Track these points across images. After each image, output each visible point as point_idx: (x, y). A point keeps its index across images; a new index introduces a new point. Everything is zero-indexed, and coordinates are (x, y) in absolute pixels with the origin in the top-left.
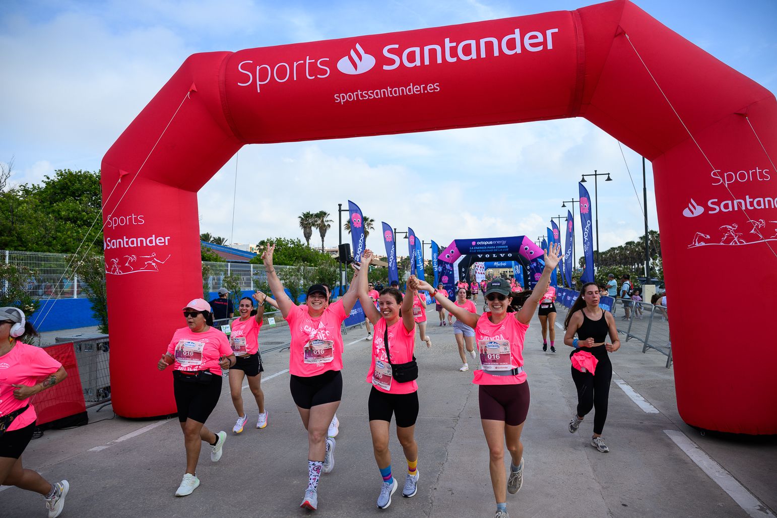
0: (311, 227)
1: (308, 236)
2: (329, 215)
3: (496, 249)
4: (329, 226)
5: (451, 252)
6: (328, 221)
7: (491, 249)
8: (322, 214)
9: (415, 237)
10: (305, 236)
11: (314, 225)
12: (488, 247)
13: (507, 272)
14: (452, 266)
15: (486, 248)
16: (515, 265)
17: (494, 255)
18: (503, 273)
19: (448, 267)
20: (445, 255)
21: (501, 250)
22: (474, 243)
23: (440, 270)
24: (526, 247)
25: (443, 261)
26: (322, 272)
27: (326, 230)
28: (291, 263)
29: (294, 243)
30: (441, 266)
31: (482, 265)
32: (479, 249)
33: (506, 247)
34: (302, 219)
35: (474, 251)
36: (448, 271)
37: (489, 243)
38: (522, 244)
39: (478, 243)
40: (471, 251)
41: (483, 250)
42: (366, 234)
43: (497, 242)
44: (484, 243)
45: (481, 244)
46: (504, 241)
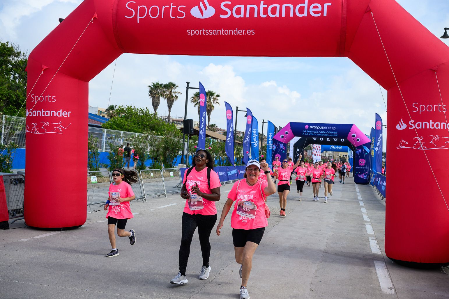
0: (159, 97)
1: (155, 105)
2: (177, 86)
3: (326, 134)
4: (177, 97)
5: (285, 133)
6: (176, 92)
8: (171, 86)
10: (153, 105)
11: (162, 95)
12: (319, 132)
13: (346, 156)
14: (285, 146)
15: (317, 132)
16: (350, 151)
17: (328, 139)
18: (342, 156)
19: (281, 146)
20: (280, 136)
21: (331, 135)
22: (307, 127)
23: (274, 149)
24: (354, 134)
25: (278, 141)
26: (167, 141)
27: (173, 101)
28: (140, 130)
29: (143, 112)
30: (276, 145)
31: (318, 147)
32: (311, 133)
33: (336, 133)
34: (152, 88)
35: (306, 134)
36: (281, 150)
37: (321, 128)
38: (350, 131)
39: (311, 127)
40: (303, 134)
41: (316, 133)
42: (211, 108)
43: (327, 128)
44: (316, 127)
45: (313, 128)
46: (334, 128)
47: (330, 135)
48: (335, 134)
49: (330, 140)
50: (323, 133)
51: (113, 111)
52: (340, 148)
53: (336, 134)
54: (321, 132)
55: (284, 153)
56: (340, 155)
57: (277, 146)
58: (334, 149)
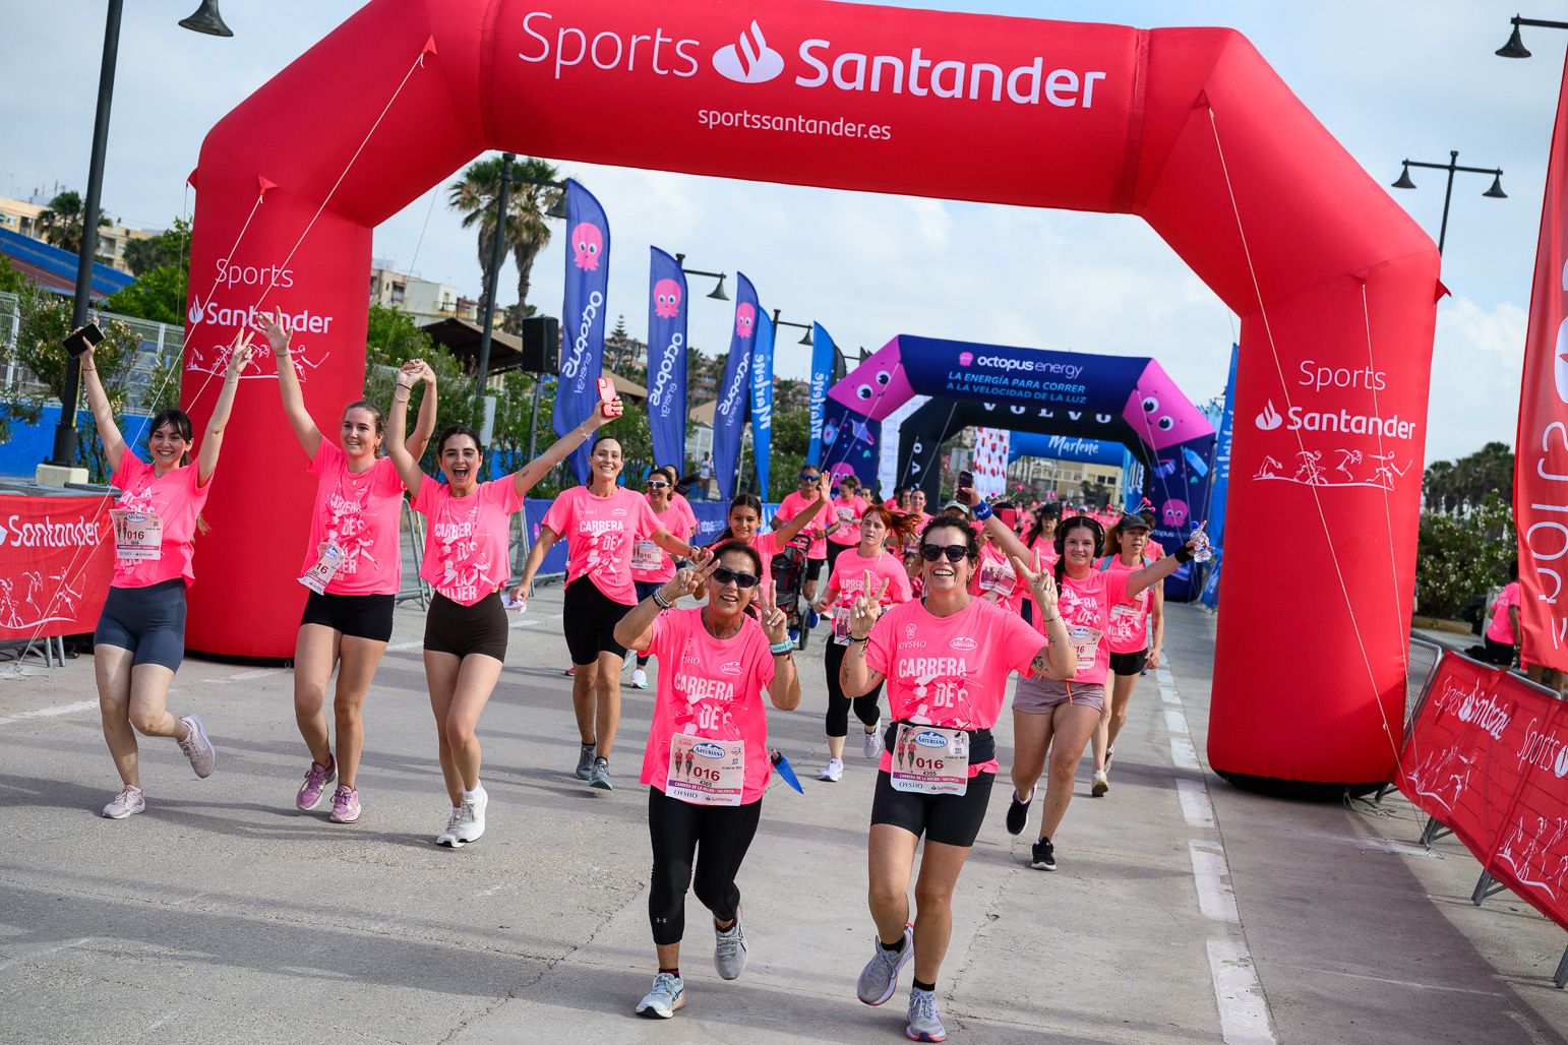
3: (1041, 390)
5: (878, 378)
7: (1024, 389)
9: (759, 309)
12: (1015, 382)
13: (1112, 480)
14: (875, 429)
15: (1006, 382)
16: (1132, 462)
17: (1044, 411)
18: (1094, 481)
19: (860, 430)
20: (854, 387)
21: (1060, 398)
22: (965, 358)
23: (830, 440)
24: (1149, 400)
25: (846, 408)
30: (836, 425)
31: (995, 440)
32: (981, 384)
33: (1082, 388)
35: (962, 386)
36: (859, 448)
37: (1021, 365)
38: (1136, 388)
39: (983, 361)
40: (951, 386)
41: (999, 386)
43: (1048, 368)
44: (1003, 363)
45: (991, 365)
46: (1074, 368)
47: (1055, 397)
48: (1078, 394)
49: (1051, 415)
50: (1028, 389)
51: (75, 220)
52: (1092, 447)
53: (1080, 394)
54: (1022, 383)
55: (867, 458)
56: (1084, 477)
57: (843, 428)
58: (1063, 450)
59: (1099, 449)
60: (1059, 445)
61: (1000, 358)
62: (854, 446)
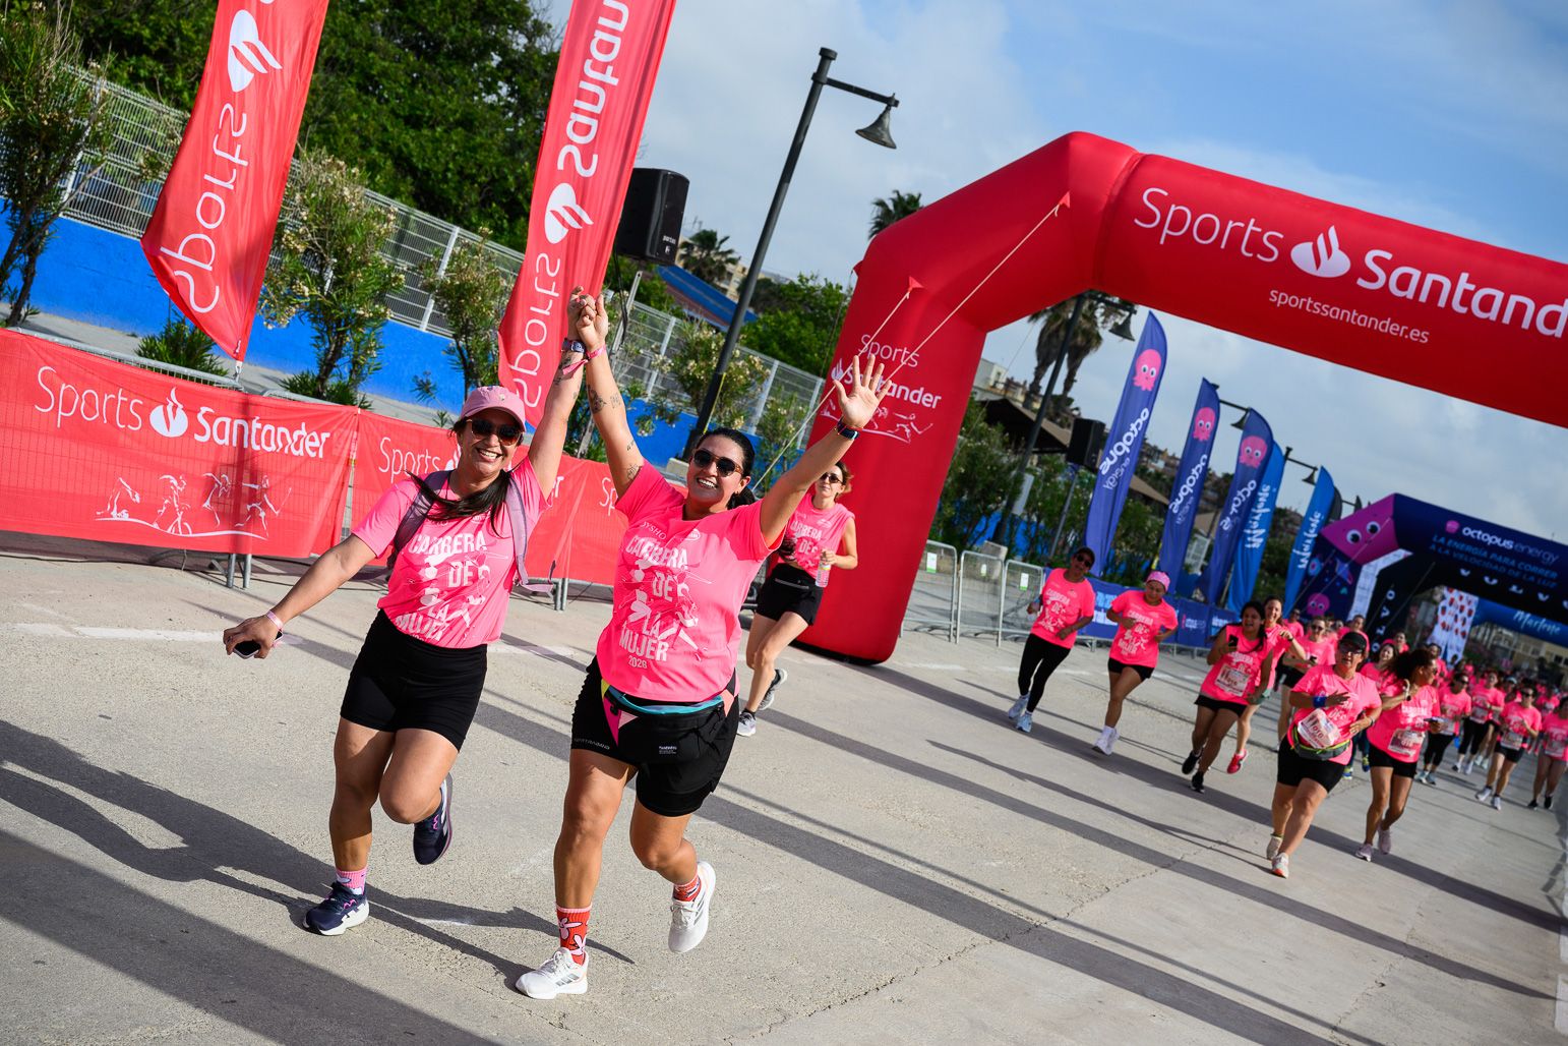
3: (1516, 569)
5: (1368, 527)
7: (1500, 564)
12: (1493, 556)
14: (1355, 572)
15: (1485, 554)
18: (1550, 660)
19: (1342, 569)
20: (1346, 531)
21: (1532, 579)
22: (1452, 526)
23: (1314, 571)
25: (1332, 547)
30: (1322, 560)
31: (1464, 602)
32: (1460, 552)
33: (1554, 575)
34: (887, 212)
35: (1443, 550)
36: (1338, 584)
37: (1502, 542)
40: (1433, 547)
41: (1478, 557)
42: (1089, 341)
43: (1526, 550)
44: (1486, 537)
45: (1473, 536)
46: (1551, 556)
47: (1528, 577)
48: (1549, 579)
49: (1521, 592)
50: (1505, 565)
51: (708, 255)
52: (1553, 628)
53: (1552, 580)
54: (1500, 559)
55: (1343, 594)
56: (1542, 654)
57: (1328, 564)
58: (1526, 625)
59: (1560, 631)
60: (1523, 620)
61: (1484, 532)
62: (1335, 581)
